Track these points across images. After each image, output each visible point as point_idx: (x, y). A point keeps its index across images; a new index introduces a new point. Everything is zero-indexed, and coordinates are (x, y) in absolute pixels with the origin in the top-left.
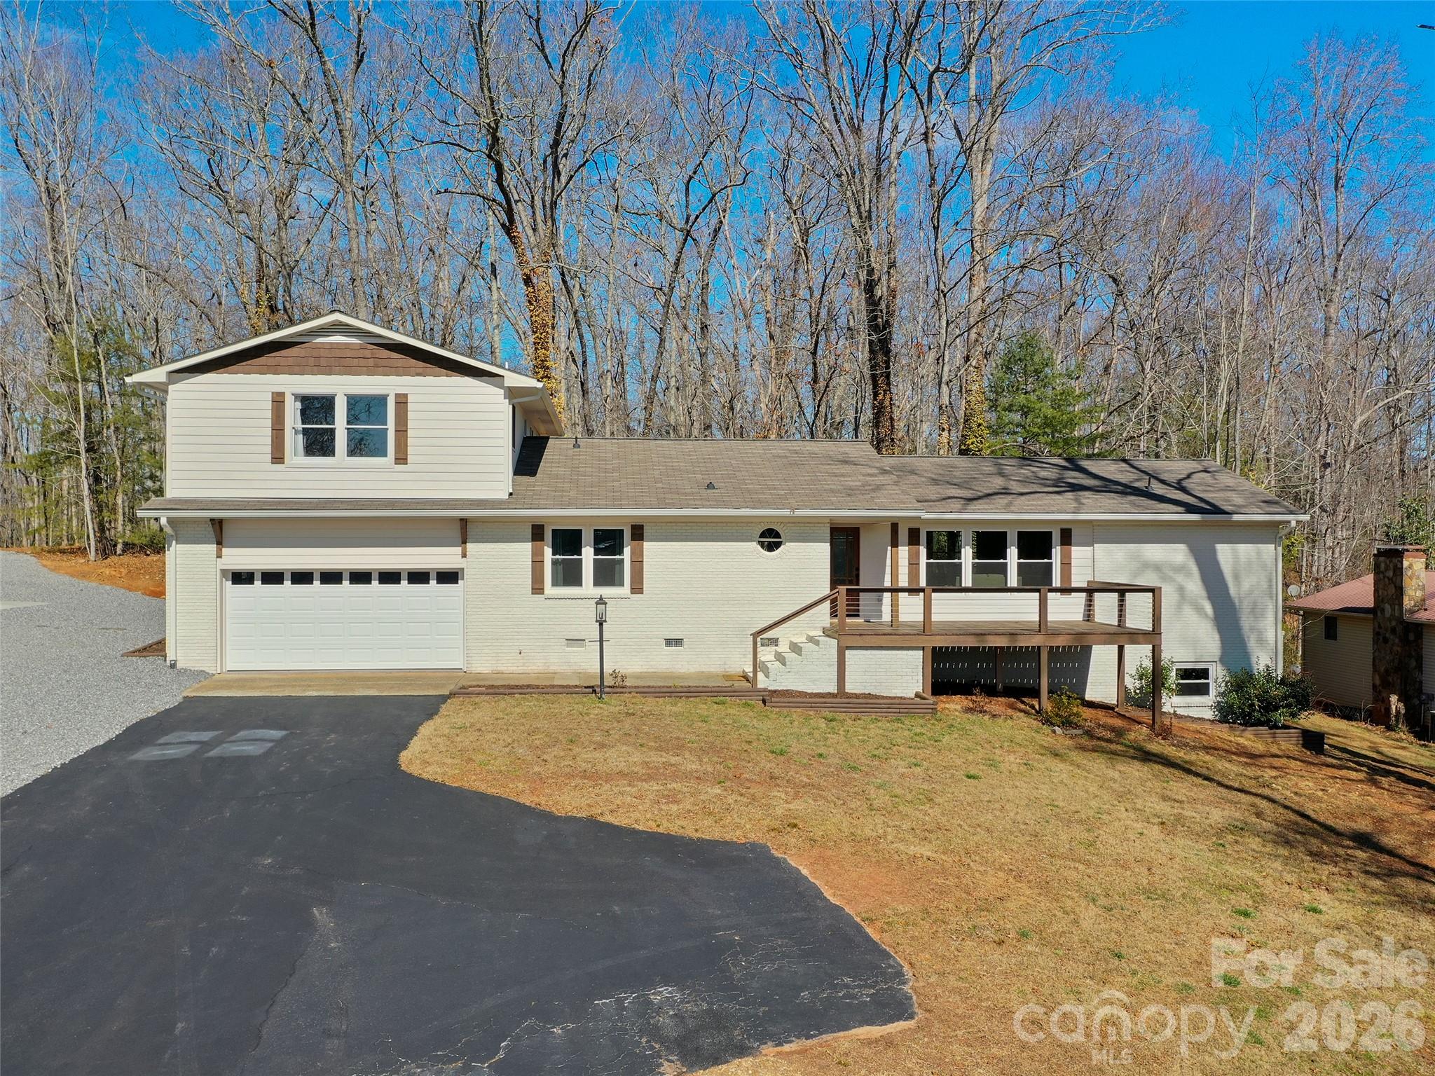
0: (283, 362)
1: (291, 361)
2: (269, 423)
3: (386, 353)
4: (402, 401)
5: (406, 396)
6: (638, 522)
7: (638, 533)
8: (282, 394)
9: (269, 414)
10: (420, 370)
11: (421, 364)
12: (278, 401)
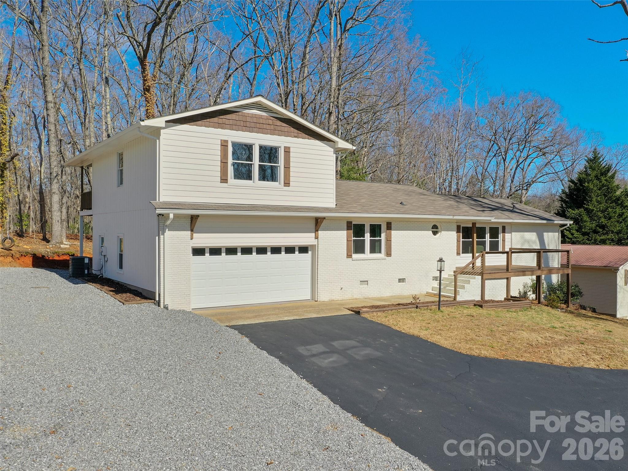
0: (227, 122)
1: (231, 122)
2: (219, 158)
3: (279, 123)
4: (287, 151)
5: (289, 148)
6: (389, 221)
7: (389, 226)
8: (226, 141)
9: (219, 153)
10: (296, 135)
11: (296, 131)
12: (224, 145)
